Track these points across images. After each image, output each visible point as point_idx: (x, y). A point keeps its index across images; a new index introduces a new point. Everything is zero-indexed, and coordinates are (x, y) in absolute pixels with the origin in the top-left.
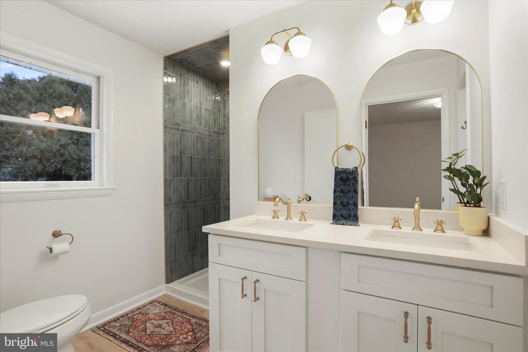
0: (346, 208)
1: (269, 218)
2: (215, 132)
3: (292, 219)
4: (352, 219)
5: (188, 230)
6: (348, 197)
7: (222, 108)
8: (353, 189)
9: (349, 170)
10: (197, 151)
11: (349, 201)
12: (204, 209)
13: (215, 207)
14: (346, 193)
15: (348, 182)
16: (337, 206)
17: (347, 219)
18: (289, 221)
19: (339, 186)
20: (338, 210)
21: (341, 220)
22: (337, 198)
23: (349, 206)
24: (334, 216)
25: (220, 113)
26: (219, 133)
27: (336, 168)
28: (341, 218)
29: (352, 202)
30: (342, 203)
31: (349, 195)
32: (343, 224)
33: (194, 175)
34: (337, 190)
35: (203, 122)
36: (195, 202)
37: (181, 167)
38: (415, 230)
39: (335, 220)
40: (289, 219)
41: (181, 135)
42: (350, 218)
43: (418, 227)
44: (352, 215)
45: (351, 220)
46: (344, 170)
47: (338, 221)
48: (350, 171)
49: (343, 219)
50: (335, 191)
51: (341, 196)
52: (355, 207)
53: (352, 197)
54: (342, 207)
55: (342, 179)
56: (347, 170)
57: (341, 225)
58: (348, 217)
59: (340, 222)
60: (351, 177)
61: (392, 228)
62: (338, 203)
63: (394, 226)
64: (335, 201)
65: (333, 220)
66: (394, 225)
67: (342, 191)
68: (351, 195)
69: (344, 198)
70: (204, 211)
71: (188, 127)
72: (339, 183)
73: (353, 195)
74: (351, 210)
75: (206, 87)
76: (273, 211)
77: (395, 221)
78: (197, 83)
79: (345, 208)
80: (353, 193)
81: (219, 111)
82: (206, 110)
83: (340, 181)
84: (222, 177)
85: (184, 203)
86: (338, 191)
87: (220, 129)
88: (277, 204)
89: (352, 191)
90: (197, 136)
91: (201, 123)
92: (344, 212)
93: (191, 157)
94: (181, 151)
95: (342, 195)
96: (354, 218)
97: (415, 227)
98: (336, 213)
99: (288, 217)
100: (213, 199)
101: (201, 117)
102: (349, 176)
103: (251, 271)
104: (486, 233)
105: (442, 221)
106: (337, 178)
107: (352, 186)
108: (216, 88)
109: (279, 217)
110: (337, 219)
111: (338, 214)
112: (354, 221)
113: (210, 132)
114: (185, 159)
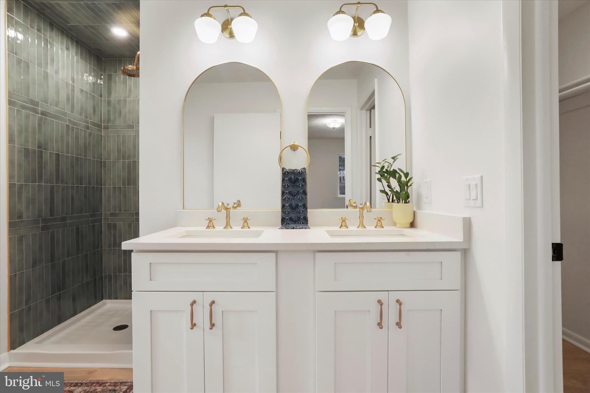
0: (296, 211)
1: (203, 229)
2: (94, 124)
3: (232, 228)
4: (302, 222)
5: (52, 261)
6: (298, 199)
7: (105, 93)
8: (302, 191)
9: (298, 170)
10: (68, 146)
11: (298, 203)
12: (78, 228)
13: (94, 226)
14: (295, 195)
15: (296, 183)
16: (286, 210)
17: (297, 223)
18: (229, 229)
19: (287, 188)
20: (287, 213)
21: (290, 224)
22: (286, 201)
23: (299, 209)
24: (283, 220)
25: (101, 100)
26: (100, 126)
27: (283, 169)
28: (290, 222)
29: (301, 204)
30: (290, 205)
31: (298, 197)
32: (293, 228)
33: (62, 181)
34: (286, 191)
35: (77, 108)
36: (64, 219)
37: (40, 168)
38: (360, 227)
39: (284, 225)
40: (228, 228)
41: (40, 120)
42: (300, 221)
43: (362, 225)
44: (301, 218)
45: (300, 223)
46: (292, 171)
47: (287, 225)
48: (299, 172)
49: (292, 223)
50: (283, 193)
51: (290, 199)
52: (305, 209)
53: (301, 199)
54: (290, 211)
55: (290, 180)
56: (296, 170)
57: (291, 229)
58: (297, 221)
59: (290, 226)
60: (300, 178)
61: (340, 228)
62: (287, 206)
63: (342, 226)
64: (284, 204)
65: (282, 224)
66: (342, 224)
67: (290, 193)
68: (300, 197)
69: (293, 201)
70: (78, 232)
71: (52, 109)
72: (287, 185)
73: (302, 197)
74: (300, 213)
75: (82, 58)
76: (207, 220)
77: (343, 221)
78: (67, 49)
79: (294, 211)
80: (303, 195)
81: (101, 96)
82: (82, 91)
83: (289, 182)
84: (105, 185)
85: (45, 220)
86: (287, 193)
87: (101, 121)
88: (220, 209)
89: (301, 192)
90: (66, 125)
91: (73, 107)
92: (293, 216)
93: (58, 155)
94: (39, 142)
95: (290, 197)
96: (304, 221)
97: (360, 225)
98: (285, 217)
99: (228, 225)
100: (92, 216)
101: (73, 99)
102: (298, 177)
103: (202, 293)
104: (412, 225)
105: (381, 218)
106: (286, 180)
107: (302, 187)
108: (96, 63)
109: (215, 227)
110: (286, 223)
111: (287, 218)
112: (304, 224)
113: (87, 122)
114: (46, 156)
